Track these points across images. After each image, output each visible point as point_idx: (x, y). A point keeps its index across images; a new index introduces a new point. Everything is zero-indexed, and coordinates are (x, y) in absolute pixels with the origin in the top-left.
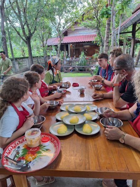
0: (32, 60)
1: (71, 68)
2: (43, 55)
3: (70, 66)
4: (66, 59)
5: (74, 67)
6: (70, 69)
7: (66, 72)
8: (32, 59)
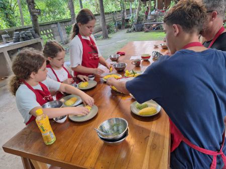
0: (104, 18)
1: (154, 25)
2: (120, 10)
3: (154, 22)
4: (150, 13)
5: (159, 24)
6: (152, 26)
7: (147, 32)
8: (104, 16)
